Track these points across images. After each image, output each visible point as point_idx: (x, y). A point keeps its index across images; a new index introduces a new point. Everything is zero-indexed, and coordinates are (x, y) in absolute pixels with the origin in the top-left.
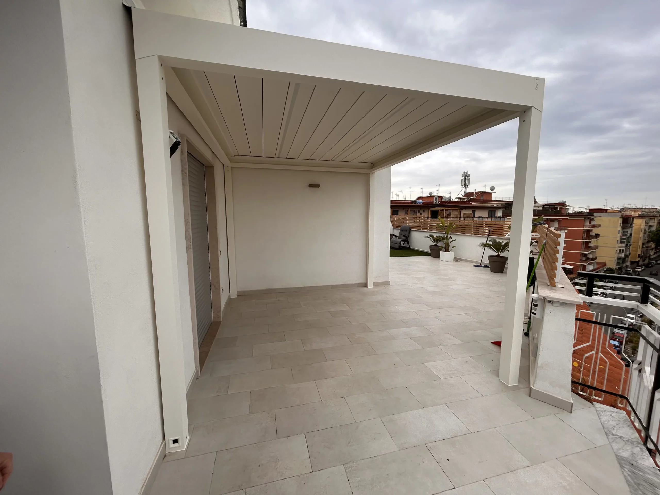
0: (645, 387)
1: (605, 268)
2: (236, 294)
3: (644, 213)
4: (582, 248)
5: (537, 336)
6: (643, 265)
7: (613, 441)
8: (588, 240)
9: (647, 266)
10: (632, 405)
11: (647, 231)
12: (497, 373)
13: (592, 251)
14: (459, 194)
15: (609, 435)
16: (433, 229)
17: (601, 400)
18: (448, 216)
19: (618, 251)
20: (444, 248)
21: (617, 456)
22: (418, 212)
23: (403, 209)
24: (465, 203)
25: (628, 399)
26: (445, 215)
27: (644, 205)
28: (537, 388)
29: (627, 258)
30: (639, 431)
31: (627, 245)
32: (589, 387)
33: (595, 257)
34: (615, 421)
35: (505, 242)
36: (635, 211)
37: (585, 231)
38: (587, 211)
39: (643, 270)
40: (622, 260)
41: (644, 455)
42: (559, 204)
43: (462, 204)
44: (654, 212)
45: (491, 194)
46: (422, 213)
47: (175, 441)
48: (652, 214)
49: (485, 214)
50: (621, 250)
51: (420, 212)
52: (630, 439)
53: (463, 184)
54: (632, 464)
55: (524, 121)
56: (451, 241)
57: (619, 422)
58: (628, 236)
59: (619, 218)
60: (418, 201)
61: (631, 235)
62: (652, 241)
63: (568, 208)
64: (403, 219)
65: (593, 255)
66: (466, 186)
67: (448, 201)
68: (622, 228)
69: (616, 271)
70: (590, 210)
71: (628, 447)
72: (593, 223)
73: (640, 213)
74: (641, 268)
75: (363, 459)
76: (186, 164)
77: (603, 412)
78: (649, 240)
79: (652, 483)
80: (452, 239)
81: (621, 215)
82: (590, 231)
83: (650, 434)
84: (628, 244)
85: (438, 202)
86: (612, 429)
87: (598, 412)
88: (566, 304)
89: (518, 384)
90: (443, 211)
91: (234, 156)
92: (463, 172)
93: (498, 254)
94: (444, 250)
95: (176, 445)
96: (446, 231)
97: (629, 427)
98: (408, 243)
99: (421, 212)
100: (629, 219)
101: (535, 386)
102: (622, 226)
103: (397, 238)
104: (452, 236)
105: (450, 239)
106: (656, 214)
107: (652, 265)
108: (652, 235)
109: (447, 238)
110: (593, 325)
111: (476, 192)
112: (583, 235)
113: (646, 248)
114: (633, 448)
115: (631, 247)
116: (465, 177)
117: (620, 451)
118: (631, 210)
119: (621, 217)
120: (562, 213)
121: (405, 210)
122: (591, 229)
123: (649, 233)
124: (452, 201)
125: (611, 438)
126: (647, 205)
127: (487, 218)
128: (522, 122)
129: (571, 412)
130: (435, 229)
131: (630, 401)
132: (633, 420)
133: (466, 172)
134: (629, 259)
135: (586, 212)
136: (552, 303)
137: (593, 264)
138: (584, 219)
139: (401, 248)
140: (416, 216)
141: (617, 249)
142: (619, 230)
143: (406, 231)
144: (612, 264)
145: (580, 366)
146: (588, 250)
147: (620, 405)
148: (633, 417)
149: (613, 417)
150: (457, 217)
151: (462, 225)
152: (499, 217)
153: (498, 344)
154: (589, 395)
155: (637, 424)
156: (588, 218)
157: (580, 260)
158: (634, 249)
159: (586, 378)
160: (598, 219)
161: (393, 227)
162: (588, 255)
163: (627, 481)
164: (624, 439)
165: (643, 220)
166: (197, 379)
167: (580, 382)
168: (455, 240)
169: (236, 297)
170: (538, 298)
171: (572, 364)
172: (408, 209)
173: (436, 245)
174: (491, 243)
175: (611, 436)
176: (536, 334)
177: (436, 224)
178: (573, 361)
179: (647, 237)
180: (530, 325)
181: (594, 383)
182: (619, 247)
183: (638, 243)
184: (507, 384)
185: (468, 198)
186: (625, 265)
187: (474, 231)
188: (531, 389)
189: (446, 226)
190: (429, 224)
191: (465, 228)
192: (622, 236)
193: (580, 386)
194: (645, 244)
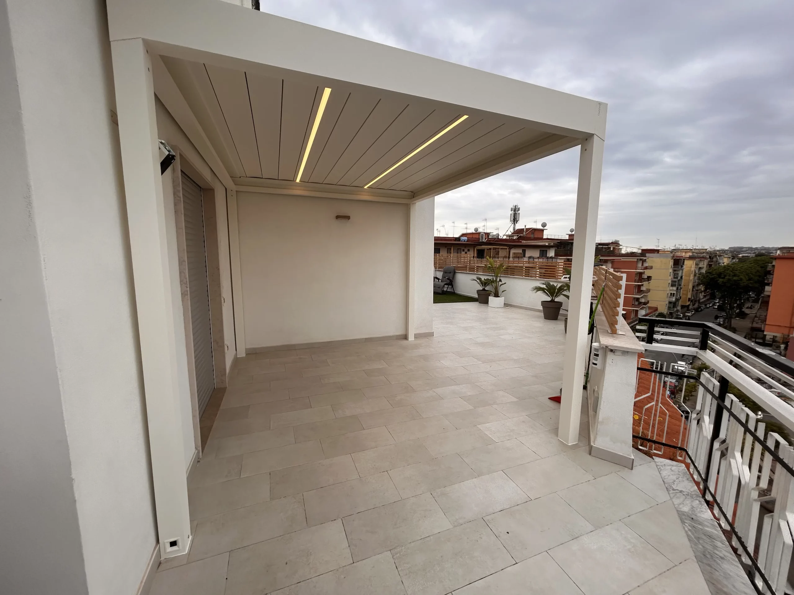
0: (704, 437)
1: (657, 313)
2: (245, 352)
3: (695, 254)
4: (635, 291)
5: (597, 389)
6: (693, 310)
7: (674, 497)
8: (641, 283)
9: (697, 310)
10: (691, 456)
11: (697, 273)
12: (555, 431)
13: (644, 295)
14: (507, 231)
15: (670, 491)
16: (479, 271)
17: (660, 454)
18: (496, 256)
19: (669, 295)
20: (494, 293)
21: (677, 511)
22: (463, 251)
23: (446, 247)
24: (514, 241)
25: (688, 451)
26: (492, 255)
27: (694, 246)
28: (597, 446)
29: (678, 301)
30: (697, 484)
31: (677, 289)
32: (649, 441)
33: (646, 301)
34: (675, 475)
35: (559, 285)
36: (686, 252)
37: (638, 273)
38: (640, 251)
39: (694, 314)
40: (672, 305)
41: (703, 508)
42: (612, 243)
43: (510, 242)
44: (704, 253)
45: (542, 231)
46: (467, 252)
47: (173, 544)
48: (702, 255)
49: (536, 253)
50: (672, 293)
51: (464, 251)
52: (690, 492)
53: (512, 220)
54: (692, 519)
55: (586, 150)
56: (501, 285)
57: (678, 476)
58: (679, 279)
59: (670, 259)
60: (462, 238)
61: (681, 277)
62: (702, 284)
63: (621, 248)
64: (445, 259)
65: (645, 299)
66: (516, 222)
67: (495, 239)
68: (673, 270)
69: (667, 316)
70: (643, 250)
71: (688, 502)
72: (646, 265)
73: (690, 254)
74: (691, 312)
75: (413, 542)
76: (179, 184)
77: (663, 467)
78: (699, 283)
79: (711, 535)
80: (502, 282)
81: (672, 256)
82: (642, 273)
83: (709, 486)
84: (679, 287)
85: (484, 239)
86: (673, 483)
87: (658, 467)
88: (628, 352)
89: (578, 442)
90: (490, 250)
91: (240, 177)
92: (512, 206)
93: (553, 299)
94: (494, 295)
95: (175, 548)
96: (495, 273)
97: (688, 480)
98: (452, 287)
99: (466, 250)
100: (680, 260)
101: (595, 444)
102: (673, 268)
103: (440, 281)
104: (502, 279)
105: (500, 282)
106: (705, 255)
107: (701, 309)
108: (701, 277)
109: (496, 280)
110: (653, 374)
111: (526, 229)
112: (635, 278)
113: (696, 292)
114: (692, 501)
115: (682, 290)
116: (515, 211)
117: (681, 506)
118: (682, 251)
119: (672, 259)
120: (616, 253)
121: (447, 249)
122: (644, 271)
123: (699, 276)
124: (500, 238)
125: (672, 493)
126: (697, 246)
127: (538, 258)
128: (583, 150)
129: (632, 469)
130: (482, 270)
131: (689, 453)
132: (692, 473)
133: (515, 205)
134: (680, 303)
135: (638, 252)
136: (613, 351)
137: (645, 309)
138: (636, 260)
139: (444, 293)
140: (460, 256)
141: (668, 293)
142: (670, 272)
143: (450, 273)
144: (664, 309)
145: (640, 419)
146: (640, 294)
147: (679, 458)
148: (692, 469)
149: (672, 471)
150: (505, 257)
151: (511, 266)
152: (551, 258)
153: (557, 400)
154: (648, 449)
155: (696, 477)
156: (641, 259)
157: (633, 305)
158: (685, 292)
159: (645, 432)
160: (651, 260)
161: (435, 268)
162: (640, 299)
163: (688, 536)
164: (684, 493)
165: (693, 262)
166: (198, 462)
167: (640, 436)
168: (505, 283)
169: (245, 356)
170: (600, 346)
171: (633, 418)
172: (451, 247)
173: (484, 290)
174: (544, 286)
175: (672, 491)
176: (596, 387)
177: (484, 265)
178: (634, 414)
179: (697, 280)
180: (588, 377)
181: (653, 436)
182: (670, 291)
183: (688, 285)
184: (567, 443)
185: (518, 236)
186: (676, 310)
187: (526, 273)
188: (591, 447)
189: (495, 268)
190: (476, 265)
191: (514, 269)
192: (673, 278)
193: (640, 440)
194: (695, 287)
